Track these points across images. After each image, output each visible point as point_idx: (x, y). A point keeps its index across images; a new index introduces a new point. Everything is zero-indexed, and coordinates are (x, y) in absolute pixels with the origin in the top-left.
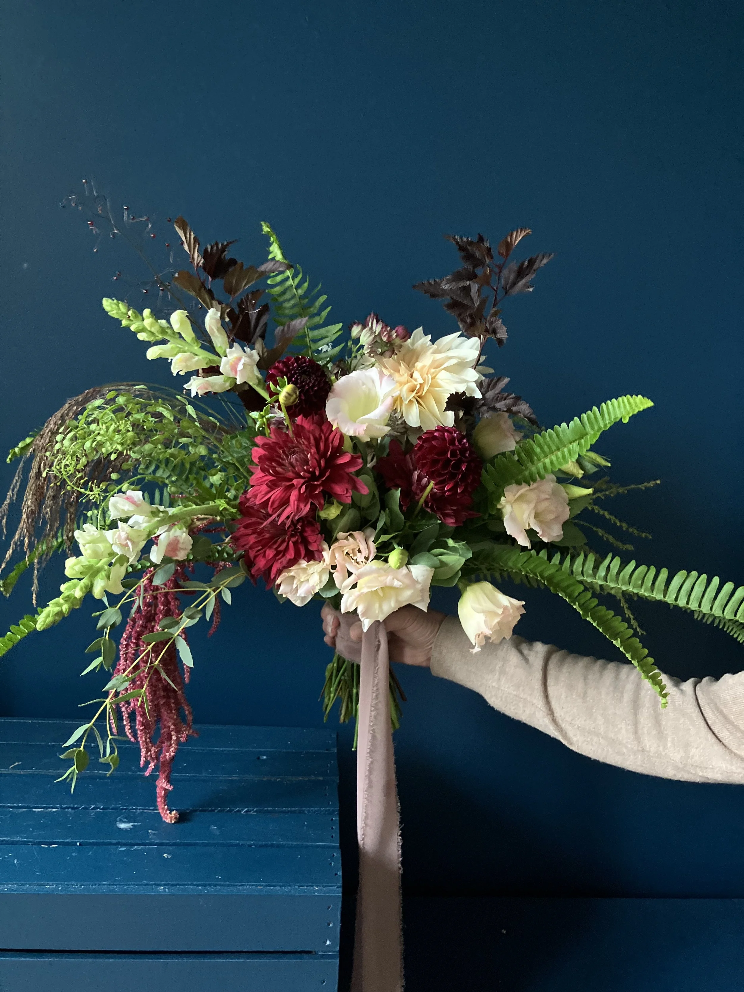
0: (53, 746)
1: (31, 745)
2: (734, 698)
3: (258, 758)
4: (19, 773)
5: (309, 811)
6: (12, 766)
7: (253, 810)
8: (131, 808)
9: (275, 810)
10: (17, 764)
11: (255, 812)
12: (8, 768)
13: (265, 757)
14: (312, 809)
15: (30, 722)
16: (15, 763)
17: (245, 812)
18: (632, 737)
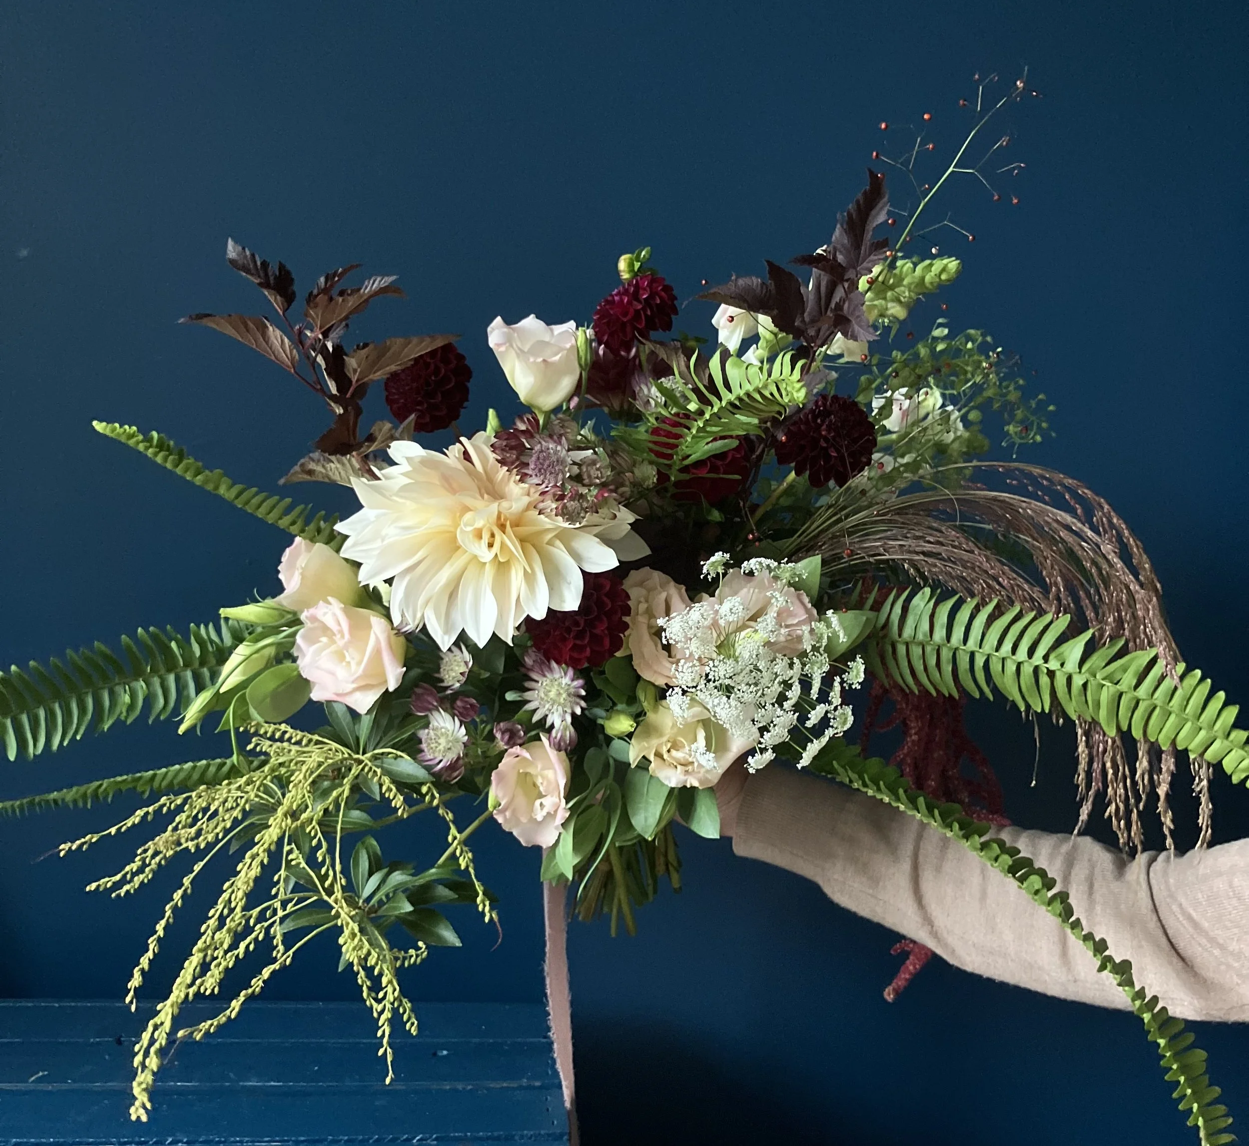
0: (98, 1043)
1: (62, 1043)
2: (1208, 897)
3: (435, 1054)
4: (45, 1089)
5: (522, 1137)
6: (33, 1078)
7: (431, 1137)
8: (232, 1139)
9: (466, 1135)
10: (41, 1074)
11: (434, 1140)
12: (27, 1082)
13: (445, 1052)
14: (525, 1132)
15: (57, 1005)
16: (38, 1073)
17: (418, 1140)
18: (1056, 960)
